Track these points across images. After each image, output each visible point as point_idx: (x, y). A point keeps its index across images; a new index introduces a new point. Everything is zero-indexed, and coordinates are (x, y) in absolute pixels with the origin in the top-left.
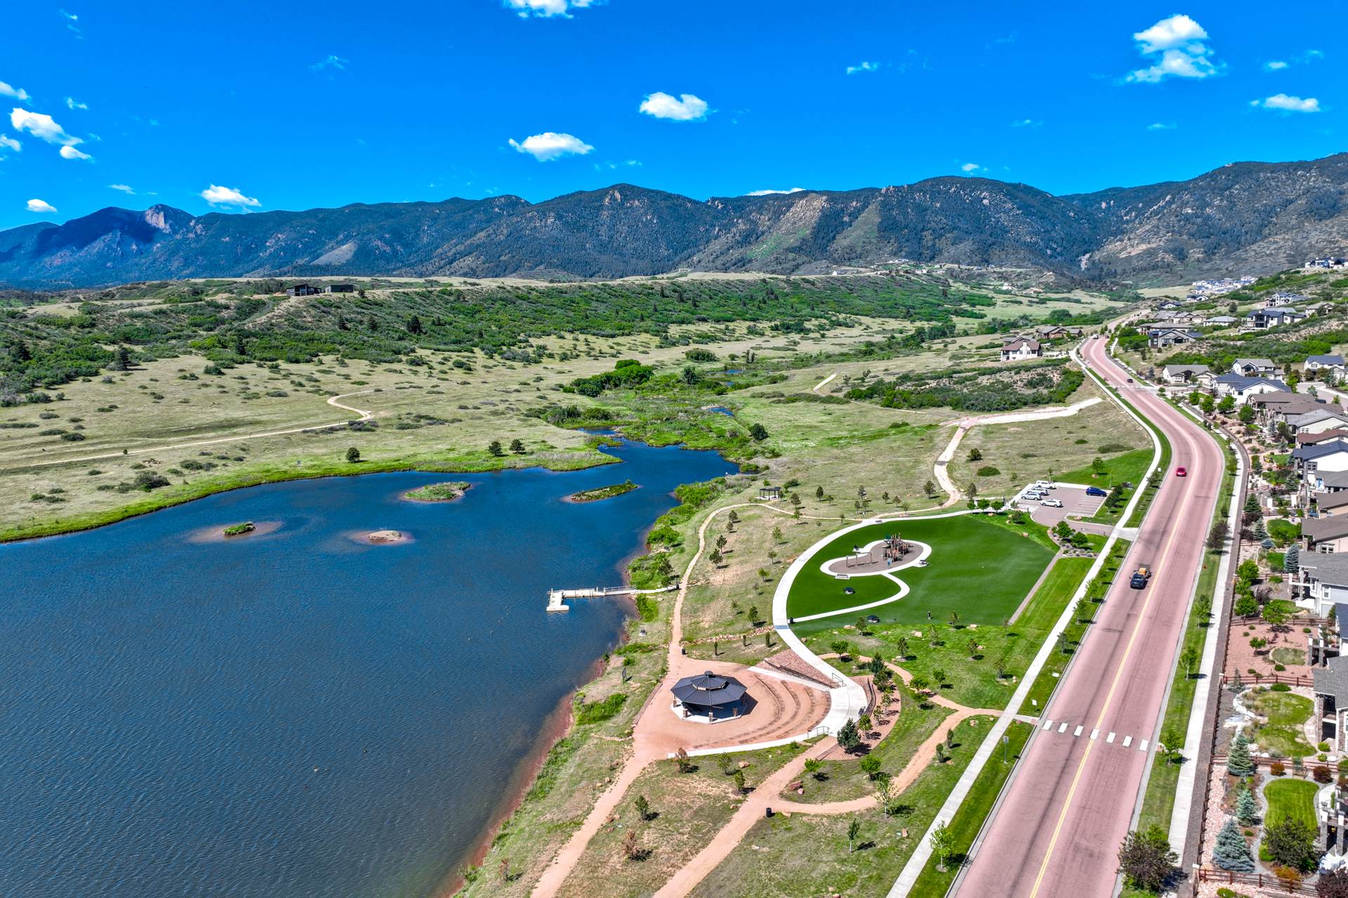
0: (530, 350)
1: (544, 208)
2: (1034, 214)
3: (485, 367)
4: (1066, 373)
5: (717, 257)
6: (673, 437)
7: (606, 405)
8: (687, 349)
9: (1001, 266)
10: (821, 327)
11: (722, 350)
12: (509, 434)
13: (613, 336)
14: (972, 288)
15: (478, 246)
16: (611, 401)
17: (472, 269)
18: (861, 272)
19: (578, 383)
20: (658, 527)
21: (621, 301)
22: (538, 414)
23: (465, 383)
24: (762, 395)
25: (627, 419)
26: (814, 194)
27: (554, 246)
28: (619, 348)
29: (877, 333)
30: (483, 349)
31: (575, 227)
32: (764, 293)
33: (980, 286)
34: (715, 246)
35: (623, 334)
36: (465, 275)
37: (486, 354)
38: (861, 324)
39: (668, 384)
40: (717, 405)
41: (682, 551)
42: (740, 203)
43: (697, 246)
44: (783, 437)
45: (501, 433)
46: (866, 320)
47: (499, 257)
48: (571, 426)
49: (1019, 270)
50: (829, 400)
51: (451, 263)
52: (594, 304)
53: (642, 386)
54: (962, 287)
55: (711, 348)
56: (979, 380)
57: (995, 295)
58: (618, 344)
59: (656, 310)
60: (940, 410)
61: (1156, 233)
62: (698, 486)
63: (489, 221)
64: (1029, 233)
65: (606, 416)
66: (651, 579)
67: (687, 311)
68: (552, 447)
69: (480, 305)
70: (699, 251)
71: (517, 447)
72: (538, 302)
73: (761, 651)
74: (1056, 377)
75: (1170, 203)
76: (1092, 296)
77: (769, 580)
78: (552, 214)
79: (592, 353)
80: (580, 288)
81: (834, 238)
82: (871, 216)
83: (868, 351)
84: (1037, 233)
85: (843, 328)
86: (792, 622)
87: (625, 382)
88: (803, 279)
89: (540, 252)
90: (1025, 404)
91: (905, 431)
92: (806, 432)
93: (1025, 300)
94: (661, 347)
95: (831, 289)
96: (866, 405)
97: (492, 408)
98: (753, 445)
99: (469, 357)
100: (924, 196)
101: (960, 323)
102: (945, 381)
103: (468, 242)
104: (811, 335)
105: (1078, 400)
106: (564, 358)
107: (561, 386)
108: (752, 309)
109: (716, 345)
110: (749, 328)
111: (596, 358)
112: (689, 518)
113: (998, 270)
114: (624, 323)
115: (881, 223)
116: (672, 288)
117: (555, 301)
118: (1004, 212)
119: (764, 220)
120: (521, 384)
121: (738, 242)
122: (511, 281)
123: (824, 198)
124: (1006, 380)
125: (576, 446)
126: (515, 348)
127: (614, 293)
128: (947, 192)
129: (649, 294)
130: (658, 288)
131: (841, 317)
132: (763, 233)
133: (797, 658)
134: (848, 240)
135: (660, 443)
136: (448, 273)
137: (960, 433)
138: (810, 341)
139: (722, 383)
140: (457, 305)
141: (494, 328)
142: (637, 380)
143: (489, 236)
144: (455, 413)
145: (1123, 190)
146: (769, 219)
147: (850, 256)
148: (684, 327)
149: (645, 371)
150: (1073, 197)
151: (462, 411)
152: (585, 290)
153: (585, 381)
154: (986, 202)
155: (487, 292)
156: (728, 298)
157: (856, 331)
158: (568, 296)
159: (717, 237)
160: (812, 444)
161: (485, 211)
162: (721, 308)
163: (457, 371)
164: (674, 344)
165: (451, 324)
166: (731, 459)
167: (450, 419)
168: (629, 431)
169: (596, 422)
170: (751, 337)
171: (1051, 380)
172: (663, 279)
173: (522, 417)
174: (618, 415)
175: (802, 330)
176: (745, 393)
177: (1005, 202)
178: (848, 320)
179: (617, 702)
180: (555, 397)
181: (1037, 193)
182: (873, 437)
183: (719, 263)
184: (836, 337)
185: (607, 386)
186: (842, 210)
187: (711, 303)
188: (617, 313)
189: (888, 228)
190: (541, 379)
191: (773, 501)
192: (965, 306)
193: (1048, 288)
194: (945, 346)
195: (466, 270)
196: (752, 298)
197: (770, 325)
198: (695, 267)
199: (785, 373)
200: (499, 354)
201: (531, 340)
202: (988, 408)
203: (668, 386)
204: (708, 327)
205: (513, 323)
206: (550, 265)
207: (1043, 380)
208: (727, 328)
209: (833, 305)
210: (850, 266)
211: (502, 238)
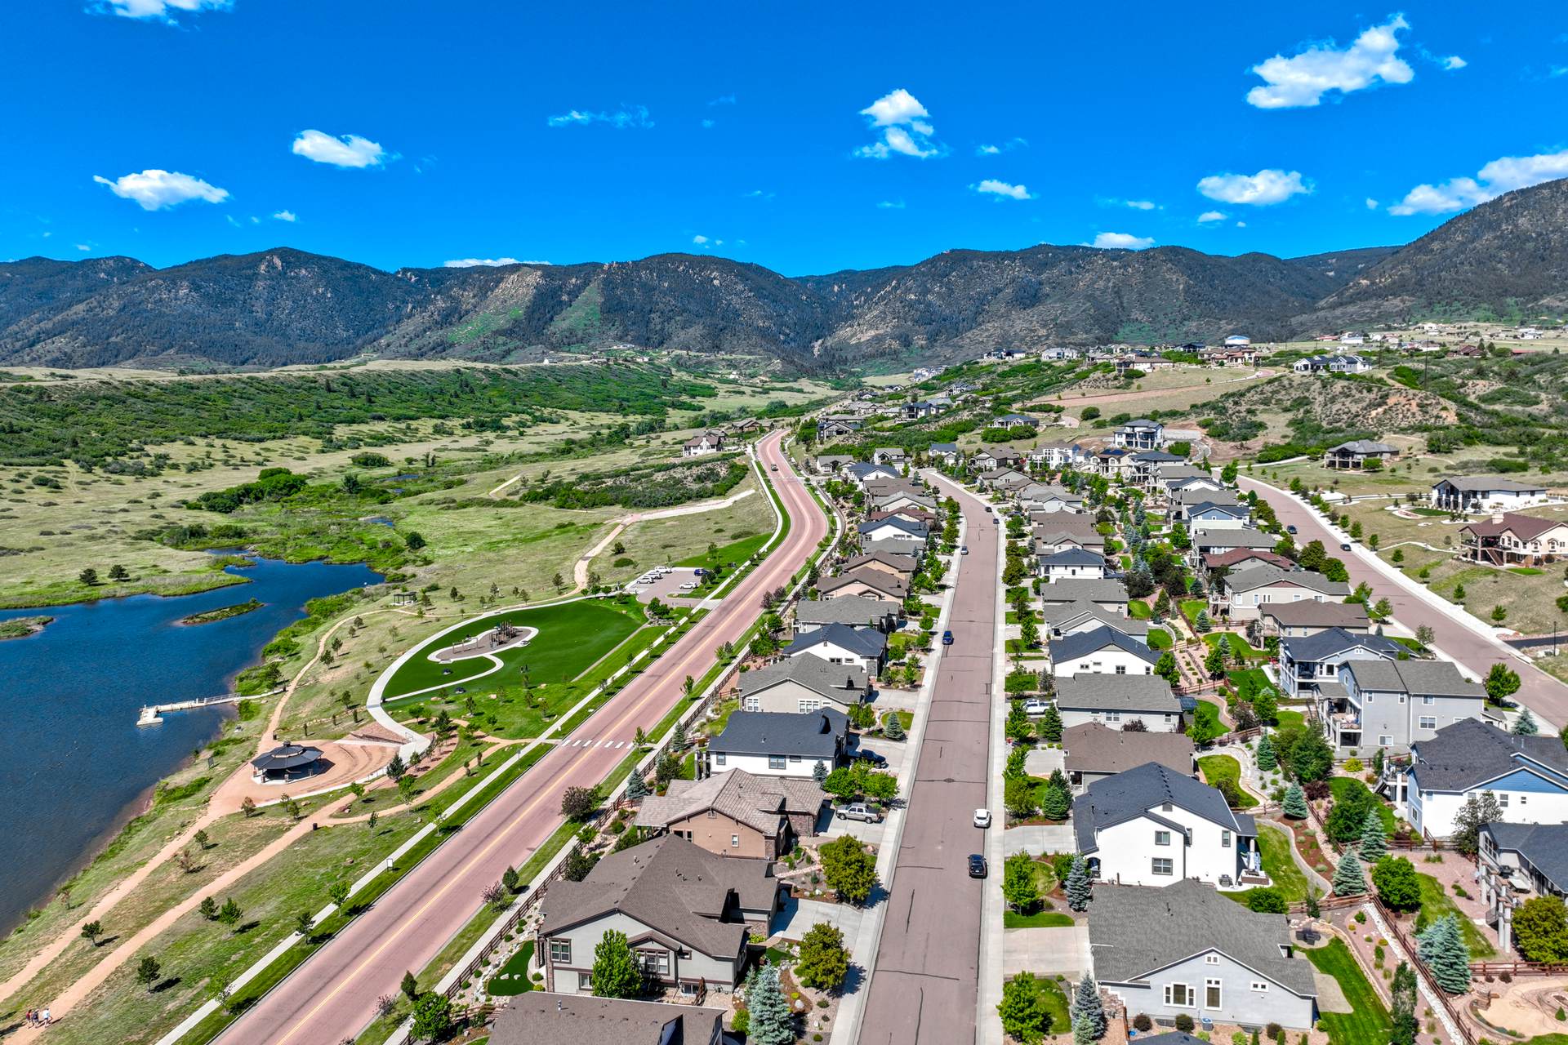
0: (145, 461)
1: (173, 275)
2: (766, 297)
3: (80, 483)
4: (733, 467)
5: (411, 339)
6: (317, 552)
7: (241, 521)
8: (357, 452)
9: (732, 353)
10: (522, 424)
11: (395, 454)
12: (108, 561)
13: (261, 440)
14: (695, 378)
15: (73, 323)
16: (247, 516)
17: (65, 354)
18: (580, 360)
19: (207, 498)
20: (277, 640)
21: (273, 397)
22: (151, 536)
23: (50, 504)
24: (431, 502)
25: (266, 536)
26: (526, 268)
27: (188, 325)
28: (267, 454)
29: (583, 429)
30: (77, 461)
31: (219, 301)
32: (458, 385)
33: (706, 375)
34: (409, 327)
35: (274, 438)
36: (54, 363)
37: (82, 467)
38: (567, 420)
39: (323, 494)
40: (377, 515)
41: (298, 659)
42: (438, 276)
43: (384, 327)
44: (442, 544)
45: (98, 560)
46: (574, 415)
47: (108, 338)
48: (193, 547)
49: (748, 357)
50: (504, 503)
51: (32, 345)
52: (237, 401)
53: (291, 498)
54: (686, 377)
55: (387, 452)
56: (654, 477)
57: (718, 385)
58: (267, 450)
59: (319, 408)
60: (612, 508)
61: (883, 319)
62: (331, 599)
63: (90, 290)
64: (761, 317)
65: (240, 534)
66: (259, 686)
67: (359, 408)
68: (165, 571)
69: (74, 405)
70: (387, 333)
71: (119, 573)
72: (158, 401)
73: (350, 727)
74: (723, 471)
75: (896, 288)
76: (816, 385)
77: (374, 671)
78: (186, 284)
79: (232, 461)
80: (218, 381)
81: (551, 319)
82: (593, 295)
83: (568, 449)
84: (770, 318)
85: (548, 424)
86: (384, 702)
87: (270, 494)
88: (504, 369)
89: (169, 332)
90: (689, 498)
91: (568, 531)
92: (466, 537)
93: (748, 390)
94: (323, 452)
95: (537, 380)
96: (541, 507)
97: (88, 532)
98: (408, 554)
99: (56, 472)
100: (651, 274)
101: (674, 416)
102: (622, 479)
103: (59, 317)
104: (509, 433)
105: (737, 493)
106: (193, 468)
107: (185, 502)
108: (441, 404)
109: (393, 447)
110: (436, 426)
111: (236, 468)
112: (314, 629)
113: (728, 357)
114: (276, 424)
115: (604, 303)
116: (342, 380)
117: (183, 400)
118: (736, 295)
119: (468, 297)
120: (130, 502)
121: (437, 323)
122: (123, 373)
123: (539, 273)
124: (678, 476)
125: (197, 568)
126: (125, 459)
127: (264, 388)
128: (676, 270)
129: (310, 388)
130: (322, 381)
131: (547, 411)
132: (467, 312)
133: (380, 727)
134: (567, 322)
135: (299, 559)
136: (27, 358)
137: (619, 529)
138: (506, 440)
139: (390, 491)
140: (38, 406)
141: (94, 434)
142: (285, 491)
143: (91, 309)
144: (34, 540)
145: (855, 272)
146: (474, 297)
147: (570, 341)
148: (355, 427)
149: (295, 480)
150: (804, 280)
151: (44, 538)
152: (224, 384)
153: (216, 496)
154: (716, 282)
155: (84, 388)
156: (411, 392)
157: (562, 427)
158: (201, 392)
159: (410, 316)
160: (471, 550)
161: (85, 276)
162: (404, 404)
163: (38, 489)
164: (340, 448)
165: (29, 430)
166: (378, 570)
167: (27, 547)
168: (266, 548)
169: (226, 541)
170: (438, 437)
171: (718, 474)
172: (333, 370)
173: (129, 540)
174: (255, 532)
175: (497, 427)
176: (414, 500)
177: (736, 283)
178: (554, 416)
179: (200, 784)
180: (173, 515)
181: (771, 274)
182: (534, 539)
183: (413, 347)
184: (537, 434)
185: (246, 500)
186: (561, 287)
187: (390, 398)
188: (268, 412)
189: (612, 309)
190: (158, 495)
191: (407, 605)
192: (685, 398)
193: (775, 377)
194: (648, 442)
195: (57, 354)
196: (442, 392)
197: (461, 422)
198: (382, 352)
199: (465, 477)
200: (101, 467)
201: (147, 448)
202: (654, 504)
203: (324, 496)
204: (385, 427)
205: (123, 428)
206: (184, 349)
207: (712, 475)
208: (408, 428)
209: (539, 399)
210: (569, 352)
211: (111, 313)
